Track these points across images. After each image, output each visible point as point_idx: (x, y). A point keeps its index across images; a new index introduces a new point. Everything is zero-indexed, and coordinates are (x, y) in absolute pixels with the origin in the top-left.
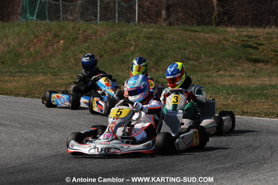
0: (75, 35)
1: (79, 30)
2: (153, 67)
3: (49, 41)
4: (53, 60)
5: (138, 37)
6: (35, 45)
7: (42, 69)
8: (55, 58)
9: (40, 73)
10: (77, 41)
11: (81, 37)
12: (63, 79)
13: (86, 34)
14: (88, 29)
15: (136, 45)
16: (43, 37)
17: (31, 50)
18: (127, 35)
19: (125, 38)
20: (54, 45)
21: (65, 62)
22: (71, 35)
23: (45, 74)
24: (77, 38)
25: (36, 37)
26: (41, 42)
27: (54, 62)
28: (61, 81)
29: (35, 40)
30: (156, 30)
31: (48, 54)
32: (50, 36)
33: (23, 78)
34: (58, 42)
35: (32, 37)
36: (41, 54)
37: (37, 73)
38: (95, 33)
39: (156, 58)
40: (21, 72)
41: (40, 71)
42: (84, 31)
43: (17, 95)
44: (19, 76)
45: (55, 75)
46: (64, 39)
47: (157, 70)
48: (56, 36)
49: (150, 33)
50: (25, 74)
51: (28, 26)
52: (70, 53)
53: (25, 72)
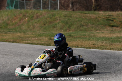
0: (32, 15)
1: (34, 13)
2: (68, 29)
3: (21, 18)
4: (23, 27)
5: (61, 16)
6: (15, 20)
7: (19, 30)
8: (24, 25)
9: (18, 32)
10: (33, 18)
11: (35, 16)
12: (28, 35)
13: (37, 15)
14: (38, 13)
15: (60, 19)
16: (18, 16)
17: (13, 22)
18: (56, 15)
19: (55, 16)
20: (23, 20)
21: (28, 27)
22: (31, 15)
23: (20, 32)
24: (33, 17)
25: (15, 16)
26: (18, 19)
27: (24, 28)
28: (28, 36)
29: (15, 18)
30: (68, 13)
31: (21, 24)
32: (21, 16)
33: (11, 34)
34: (25, 18)
35: (13, 16)
36: (18, 23)
37: (17, 32)
38: (41, 14)
39: (69, 25)
40: (9, 32)
41: (18, 31)
42: (37, 14)
43: (10, 42)
44: (9, 33)
45: (25, 33)
46: (27, 17)
47: (69, 30)
48: (24, 16)
49: (66, 14)
50: (11, 33)
51: (11, 11)
52: (30, 23)
53: (11, 32)
